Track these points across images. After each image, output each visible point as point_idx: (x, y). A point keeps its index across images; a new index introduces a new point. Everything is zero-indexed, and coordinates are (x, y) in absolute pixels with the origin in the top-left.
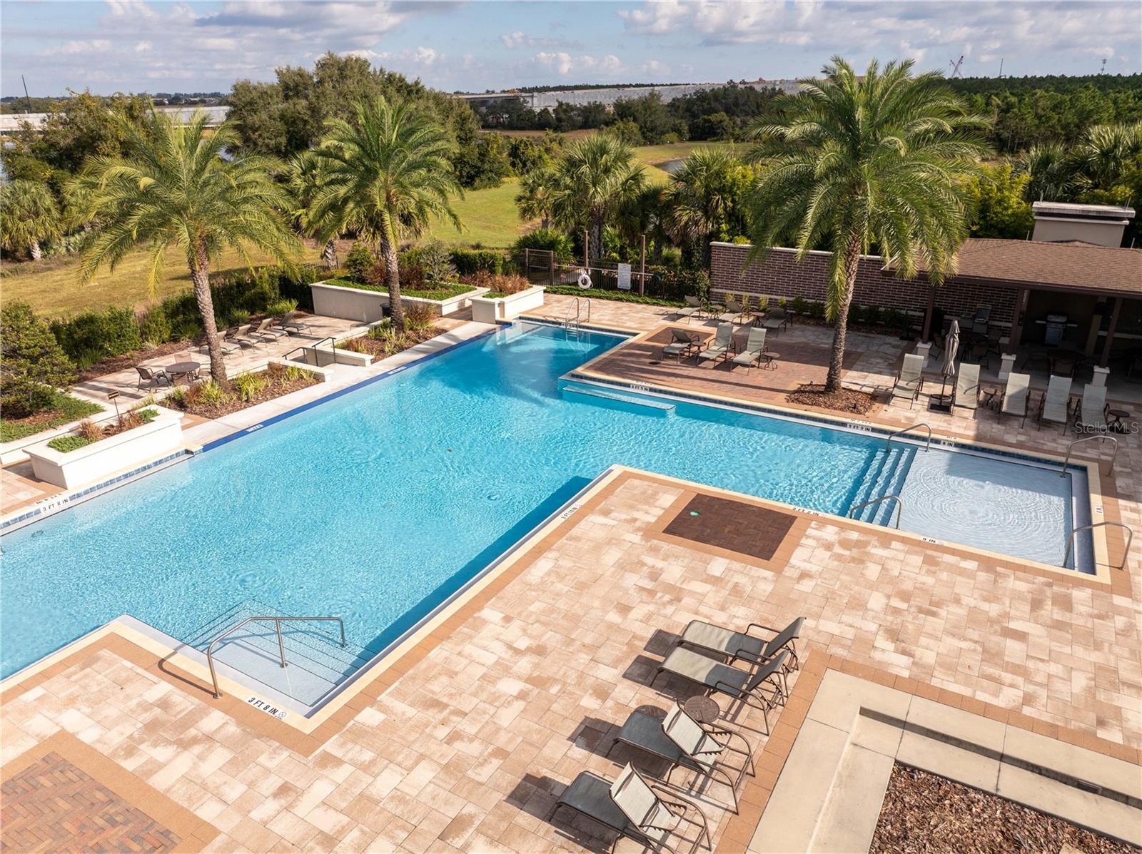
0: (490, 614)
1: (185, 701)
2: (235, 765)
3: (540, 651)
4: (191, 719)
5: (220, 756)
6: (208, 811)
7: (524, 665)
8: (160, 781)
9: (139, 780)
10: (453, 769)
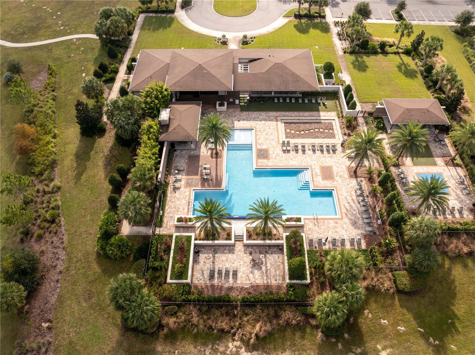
0: (290, 164)
1: (314, 176)
2: (315, 169)
3: (292, 159)
4: (315, 174)
5: (315, 170)
6: (319, 167)
7: (294, 159)
8: (319, 171)
9: (321, 173)
10: (306, 158)
